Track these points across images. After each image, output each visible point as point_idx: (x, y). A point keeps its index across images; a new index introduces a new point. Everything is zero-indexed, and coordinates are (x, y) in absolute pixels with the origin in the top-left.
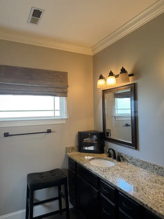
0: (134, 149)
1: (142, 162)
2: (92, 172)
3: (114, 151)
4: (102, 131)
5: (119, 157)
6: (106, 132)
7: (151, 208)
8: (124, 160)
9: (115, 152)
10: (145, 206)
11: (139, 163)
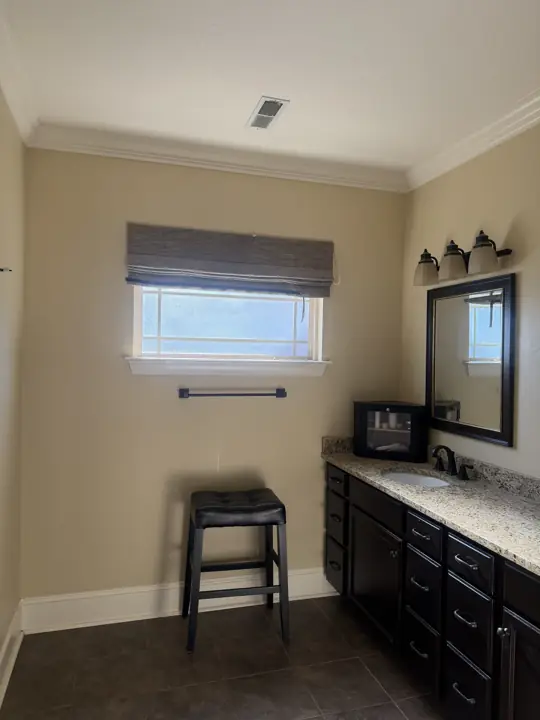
0: (505, 446)
1: (521, 480)
2: (387, 492)
3: (451, 454)
4: (422, 401)
5: (463, 468)
6: (436, 408)
7: (515, 556)
8: (477, 477)
9: (455, 456)
10: (503, 552)
11: (514, 484)
